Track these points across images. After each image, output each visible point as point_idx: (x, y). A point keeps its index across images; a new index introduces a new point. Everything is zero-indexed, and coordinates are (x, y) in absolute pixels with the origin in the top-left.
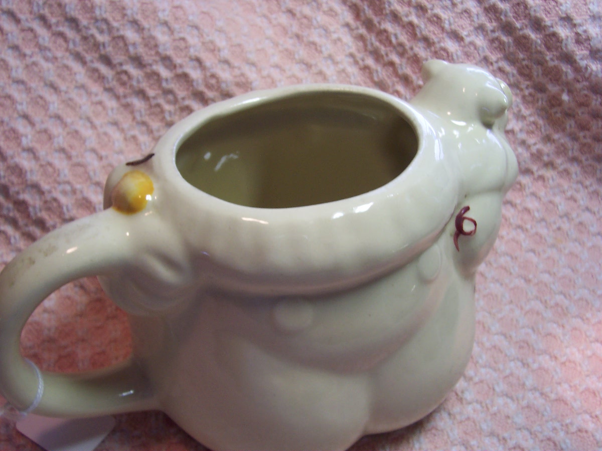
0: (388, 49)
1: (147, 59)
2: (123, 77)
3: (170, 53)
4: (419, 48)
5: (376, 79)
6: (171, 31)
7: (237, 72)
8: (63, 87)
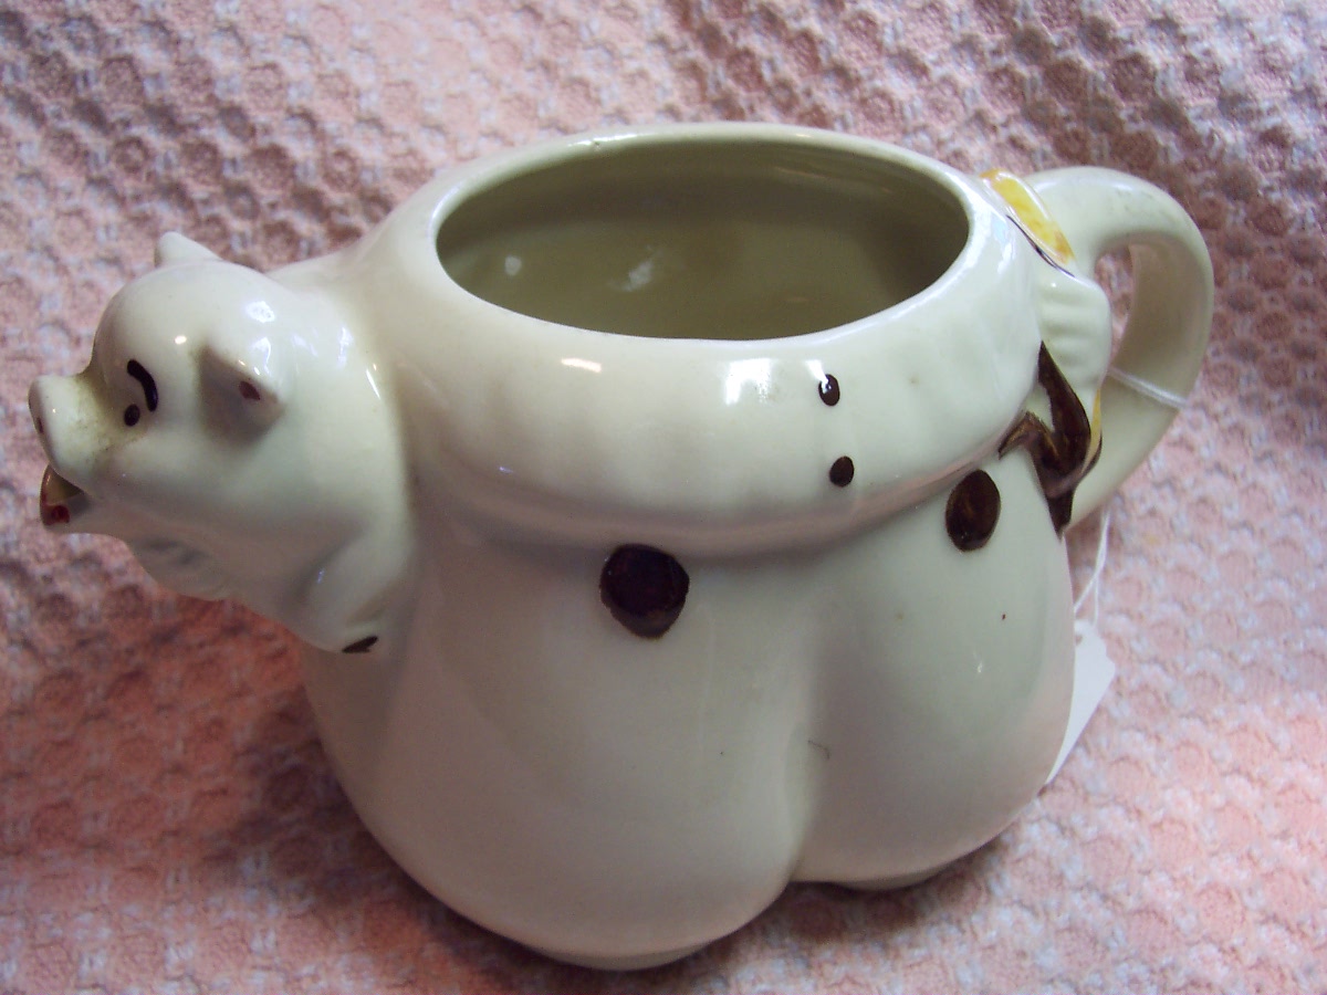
0: (755, 94)
1: (188, 112)
2: (130, 153)
3: (241, 98)
4: (826, 91)
6: (246, 48)
7: (399, 146)
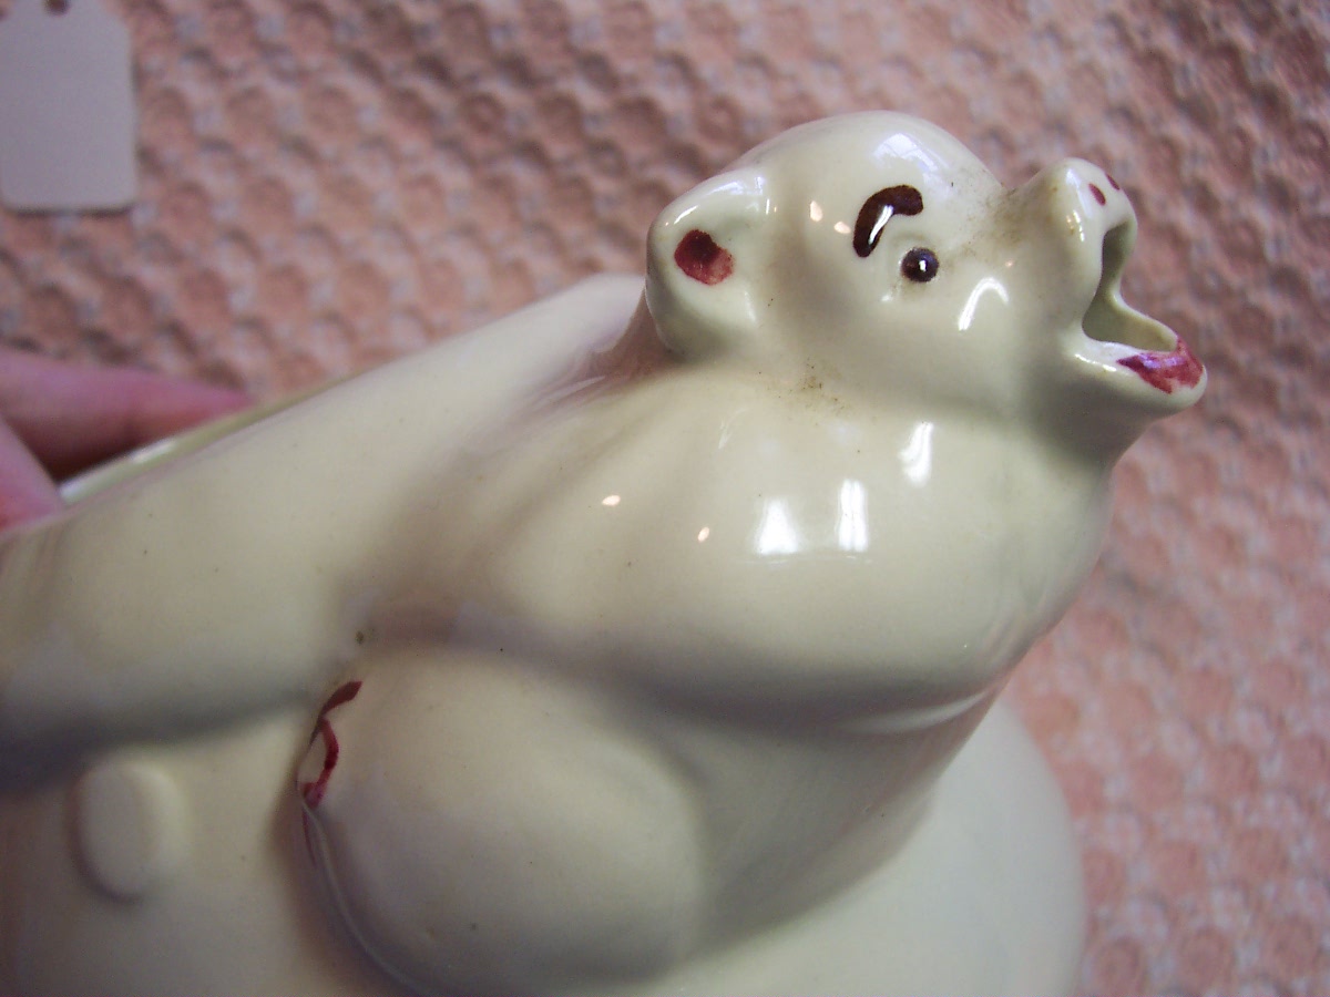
0: (1222, 9)
1: (545, 61)
2: (481, 111)
3: (602, 45)
4: (1318, 11)
5: (1180, 91)
7: (787, 89)
8: (327, 147)
